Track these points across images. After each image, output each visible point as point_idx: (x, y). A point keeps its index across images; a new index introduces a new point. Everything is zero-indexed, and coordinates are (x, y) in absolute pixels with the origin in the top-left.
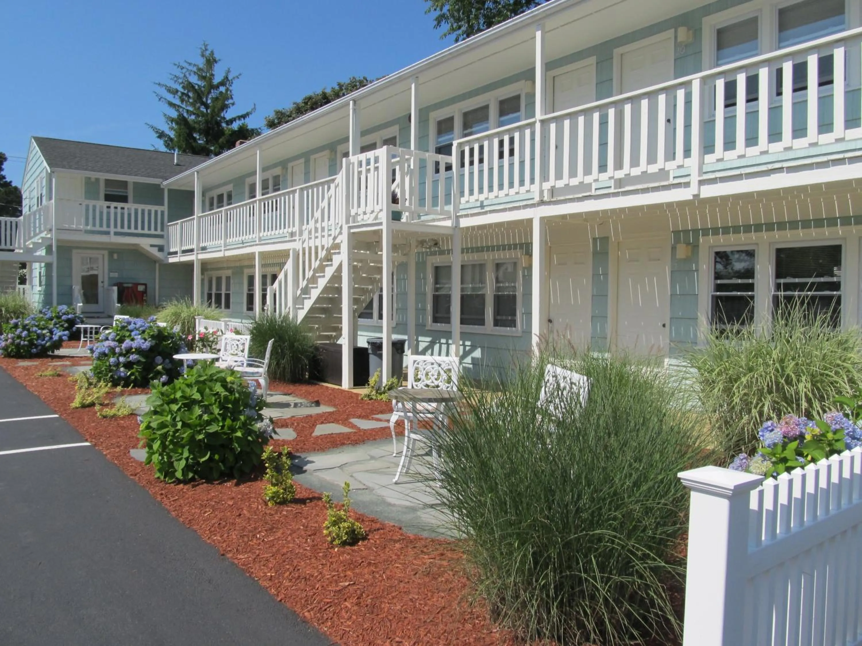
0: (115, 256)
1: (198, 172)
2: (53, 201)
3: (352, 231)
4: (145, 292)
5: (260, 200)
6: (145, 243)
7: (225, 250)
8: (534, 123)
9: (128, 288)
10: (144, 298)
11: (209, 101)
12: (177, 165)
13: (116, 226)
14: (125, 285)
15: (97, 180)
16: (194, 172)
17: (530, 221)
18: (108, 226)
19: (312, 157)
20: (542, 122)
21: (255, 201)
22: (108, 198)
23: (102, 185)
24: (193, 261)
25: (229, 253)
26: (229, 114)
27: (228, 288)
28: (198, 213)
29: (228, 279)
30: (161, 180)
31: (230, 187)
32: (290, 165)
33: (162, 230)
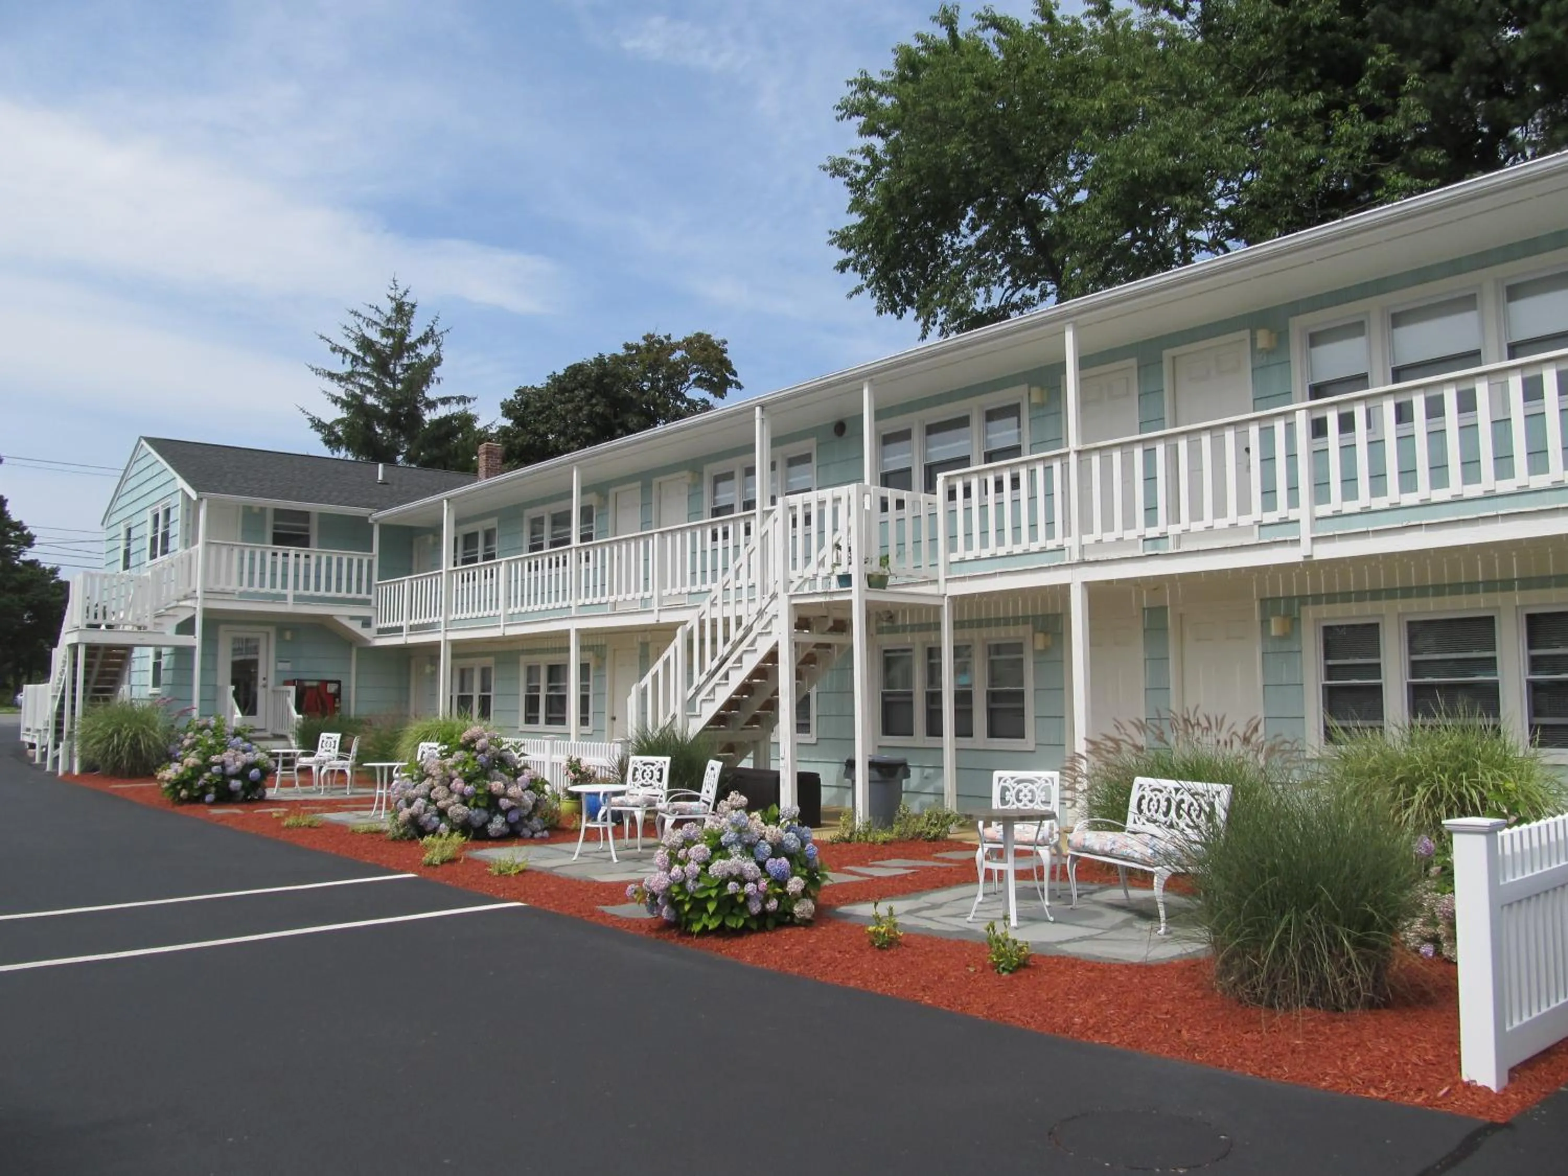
0: (288, 635)
1: (448, 500)
2: (200, 546)
3: (794, 601)
4: (338, 694)
5: (577, 548)
6: (341, 613)
7: (505, 626)
8: (1068, 454)
9: (311, 688)
10: (337, 705)
11: (399, 370)
12: (384, 483)
13: (296, 587)
14: (308, 684)
15: (263, 510)
16: (442, 501)
17: (1066, 588)
18: (284, 586)
19: (656, 481)
20: (1079, 452)
21: (570, 549)
22: (279, 539)
23: (270, 517)
24: (440, 642)
25: (511, 631)
26: (432, 393)
27: (485, 687)
28: (447, 566)
29: (485, 672)
30: (370, 510)
31: (491, 523)
32: (612, 491)
33: (369, 592)
